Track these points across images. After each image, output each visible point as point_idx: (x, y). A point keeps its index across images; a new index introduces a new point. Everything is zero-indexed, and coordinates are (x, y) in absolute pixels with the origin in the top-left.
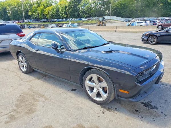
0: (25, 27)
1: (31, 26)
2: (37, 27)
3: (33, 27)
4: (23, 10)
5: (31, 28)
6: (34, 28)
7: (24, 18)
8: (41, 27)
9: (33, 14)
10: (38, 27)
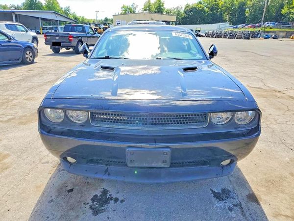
0: (259, 36)
1: (270, 34)
2: (283, 37)
3: (273, 36)
4: (265, 6)
5: (270, 38)
6: (274, 38)
7: (262, 19)
8: (290, 38)
9: (290, 13)
10: (285, 37)
